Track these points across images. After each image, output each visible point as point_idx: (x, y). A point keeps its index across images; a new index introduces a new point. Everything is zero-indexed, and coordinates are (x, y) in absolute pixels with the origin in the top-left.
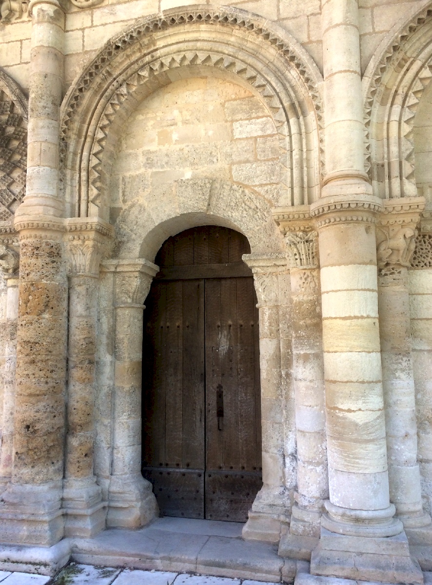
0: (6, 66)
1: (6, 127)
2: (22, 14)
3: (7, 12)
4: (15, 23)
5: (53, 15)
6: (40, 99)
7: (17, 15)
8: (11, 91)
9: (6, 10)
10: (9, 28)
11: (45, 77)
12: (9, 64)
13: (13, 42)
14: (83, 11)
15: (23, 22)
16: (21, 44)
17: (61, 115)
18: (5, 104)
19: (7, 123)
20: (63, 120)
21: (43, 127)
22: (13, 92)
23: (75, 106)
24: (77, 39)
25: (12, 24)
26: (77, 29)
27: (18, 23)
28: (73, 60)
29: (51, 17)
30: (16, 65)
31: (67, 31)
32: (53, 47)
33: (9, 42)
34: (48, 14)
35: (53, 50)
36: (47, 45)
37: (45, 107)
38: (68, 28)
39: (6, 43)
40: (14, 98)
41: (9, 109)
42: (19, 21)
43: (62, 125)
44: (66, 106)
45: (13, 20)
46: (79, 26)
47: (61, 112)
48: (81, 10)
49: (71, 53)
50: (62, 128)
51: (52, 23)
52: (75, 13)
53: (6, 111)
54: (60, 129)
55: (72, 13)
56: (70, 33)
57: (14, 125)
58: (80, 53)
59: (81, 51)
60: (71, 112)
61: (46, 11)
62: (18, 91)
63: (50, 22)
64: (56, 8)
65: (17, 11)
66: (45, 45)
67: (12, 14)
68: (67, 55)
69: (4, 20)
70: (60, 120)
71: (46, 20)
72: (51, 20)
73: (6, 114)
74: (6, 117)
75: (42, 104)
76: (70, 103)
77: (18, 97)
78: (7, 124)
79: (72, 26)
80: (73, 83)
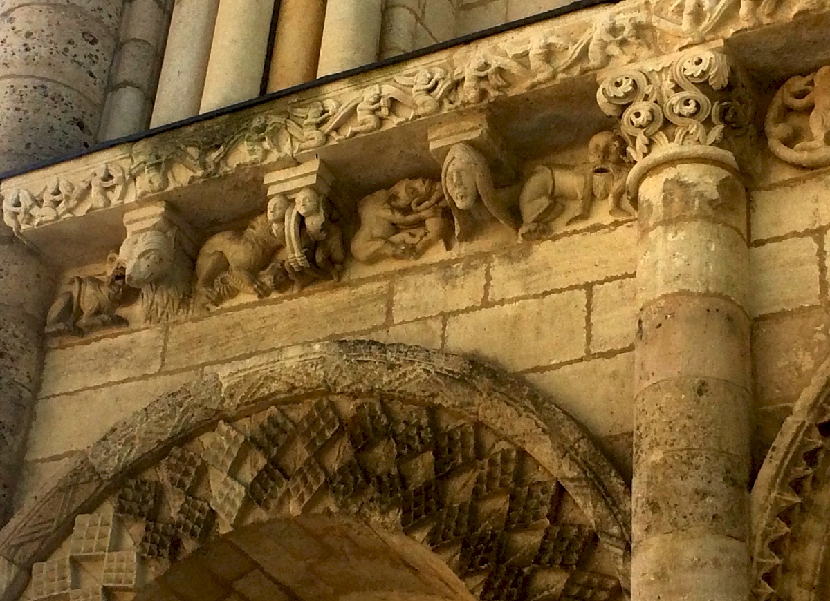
0: (535, 370)
1: (533, 571)
2: (591, 205)
3: (544, 202)
4: (566, 234)
5: (716, 196)
6: (684, 468)
7: (575, 208)
8: (561, 447)
9: (540, 196)
10: (543, 250)
11: (700, 392)
12: (543, 363)
13: (560, 291)
14: (813, 176)
15: (595, 228)
16: (590, 295)
17: (755, 521)
18: (530, 493)
19: (539, 558)
20: (765, 535)
21: (696, 565)
22: (565, 451)
23: (808, 485)
24: (799, 263)
25: (554, 239)
26: (795, 234)
27: (575, 232)
28: (786, 332)
29: (711, 202)
30: (571, 362)
31: (761, 243)
32: (720, 295)
33: (546, 293)
34: (701, 195)
35: (722, 303)
36: (702, 290)
37: (704, 495)
38: (760, 234)
39: (536, 296)
40: (567, 471)
41: (545, 510)
42: (580, 226)
43: (761, 555)
44: (772, 486)
45: (560, 226)
46: (802, 223)
47: (755, 509)
48: (803, 174)
49: (777, 309)
50: (760, 565)
51: (715, 222)
52: (784, 184)
53: (536, 518)
54: (754, 572)
55: (772, 187)
56: (771, 246)
57: (565, 566)
58: (812, 307)
59: (816, 301)
60: (791, 507)
61: (694, 185)
62: (584, 447)
63: (706, 218)
64: (724, 174)
65: (574, 198)
66: (693, 289)
67: (559, 207)
68: (764, 318)
69: (533, 227)
70: (753, 538)
71: (695, 211)
72: (710, 212)
73: (535, 529)
74: (535, 539)
75: (691, 483)
76: (787, 474)
77: (584, 465)
78: (537, 560)
79: (776, 224)
80: (797, 406)
